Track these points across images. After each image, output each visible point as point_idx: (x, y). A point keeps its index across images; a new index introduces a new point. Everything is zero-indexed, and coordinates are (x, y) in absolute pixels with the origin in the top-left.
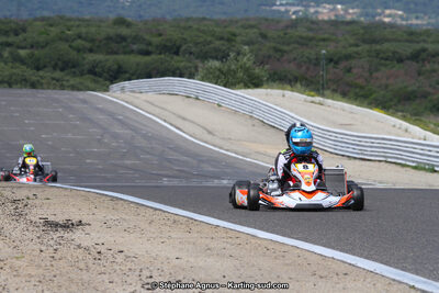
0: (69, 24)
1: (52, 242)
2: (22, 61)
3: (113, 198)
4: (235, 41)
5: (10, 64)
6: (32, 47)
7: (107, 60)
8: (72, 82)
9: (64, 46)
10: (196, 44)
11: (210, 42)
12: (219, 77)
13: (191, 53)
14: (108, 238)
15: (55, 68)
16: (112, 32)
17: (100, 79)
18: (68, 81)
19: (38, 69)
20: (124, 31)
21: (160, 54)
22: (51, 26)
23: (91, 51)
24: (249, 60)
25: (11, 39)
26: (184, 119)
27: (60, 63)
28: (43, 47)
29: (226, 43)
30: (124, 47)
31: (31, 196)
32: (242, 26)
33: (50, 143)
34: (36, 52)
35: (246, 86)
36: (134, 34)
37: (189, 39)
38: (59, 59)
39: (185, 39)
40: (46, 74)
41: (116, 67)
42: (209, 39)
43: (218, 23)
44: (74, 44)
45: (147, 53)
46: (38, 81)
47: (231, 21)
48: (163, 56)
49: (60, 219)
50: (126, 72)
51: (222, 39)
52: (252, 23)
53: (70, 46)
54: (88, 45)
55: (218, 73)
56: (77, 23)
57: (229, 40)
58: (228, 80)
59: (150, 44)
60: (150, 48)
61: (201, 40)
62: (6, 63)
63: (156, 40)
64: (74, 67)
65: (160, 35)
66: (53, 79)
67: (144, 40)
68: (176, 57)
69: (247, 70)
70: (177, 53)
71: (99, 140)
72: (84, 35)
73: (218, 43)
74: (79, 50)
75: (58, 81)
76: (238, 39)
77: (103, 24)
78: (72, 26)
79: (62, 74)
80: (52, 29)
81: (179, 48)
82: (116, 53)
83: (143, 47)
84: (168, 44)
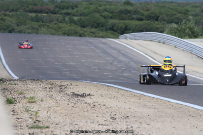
0: (101, 3)
1: (74, 101)
2: (75, 23)
3: (108, 86)
4: (188, 14)
5: (69, 25)
6: (81, 15)
7: (120, 23)
8: (101, 34)
9: (97, 15)
10: (168, 15)
11: (175, 15)
12: (176, 33)
13: (164, 20)
14: (100, 100)
15: (92, 26)
16: (123, 8)
17: (116, 33)
18: (99, 33)
19: (83, 27)
20: (129, 8)
21: (148, 20)
22: (91, 4)
23: (111, 18)
24: (192, 24)
25: (70, 11)
26: (156, 53)
27: (95, 24)
28: (86, 16)
29: (183, 15)
30: (129, 16)
31: (69, 84)
32: (192, 7)
33: (86, 64)
34: (83, 18)
35: (190, 37)
36: (134, 10)
37: (163, 13)
38: (95, 22)
39: (161, 13)
40: (87, 29)
41: (124, 26)
42: (174, 13)
43: (179, 5)
44: (103, 14)
45: (141, 20)
46: (83, 33)
47: (187, 4)
48: (149, 21)
49: (80, 93)
50: (130, 30)
51: (181, 13)
52: (197, 5)
53: (101, 16)
54: (110, 15)
55: (176, 30)
56: (105, 3)
57: (184, 14)
58: (181, 34)
59: (143, 15)
60: (143, 17)
61: (170, 13)
62: (67, 24)
63: (146, 13)
64: (102, 26)
65: (148, 10)
66: (91, 32)
67: (140, 12)
68: (156, 22)
69: (191, 29)
70: (157, 20)
71: (111, 63)
72: (108, 10)
73: (179, 15)
74: (105, 17)
75: (93, 33)
76: (190, 13)
77: (118, 4)
78: (102, 5)
79: (96, 30)
80: (92, 6)
81: (158, 17)
82: (125, 19)
83: (139, 16)
84: (152, 15)
